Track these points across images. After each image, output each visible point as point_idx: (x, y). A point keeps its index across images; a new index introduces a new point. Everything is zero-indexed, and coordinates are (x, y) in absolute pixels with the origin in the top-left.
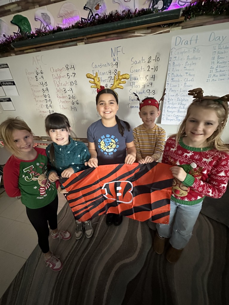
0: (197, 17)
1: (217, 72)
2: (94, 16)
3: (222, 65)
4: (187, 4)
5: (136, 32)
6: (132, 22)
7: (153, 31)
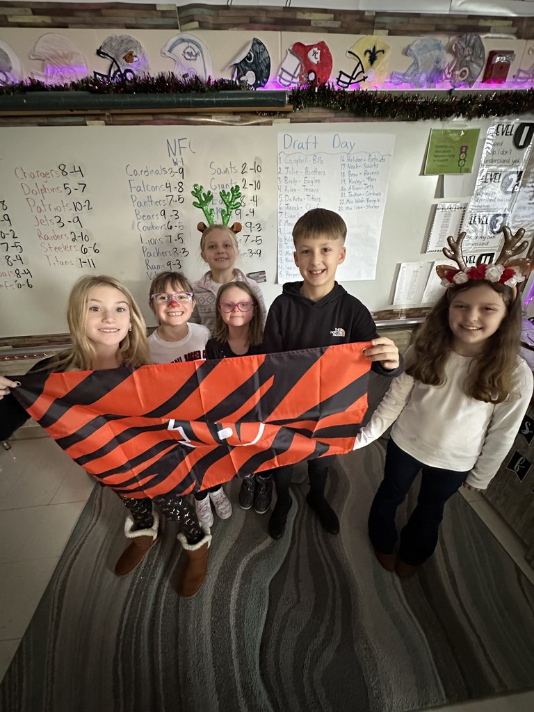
0: (310, 108)
1: (351, 195)
2: (123, 72)
3: (357, 185)
4: (293, 85)
5: (213, 117)
6: (207, 99)
7: (243, 118)
